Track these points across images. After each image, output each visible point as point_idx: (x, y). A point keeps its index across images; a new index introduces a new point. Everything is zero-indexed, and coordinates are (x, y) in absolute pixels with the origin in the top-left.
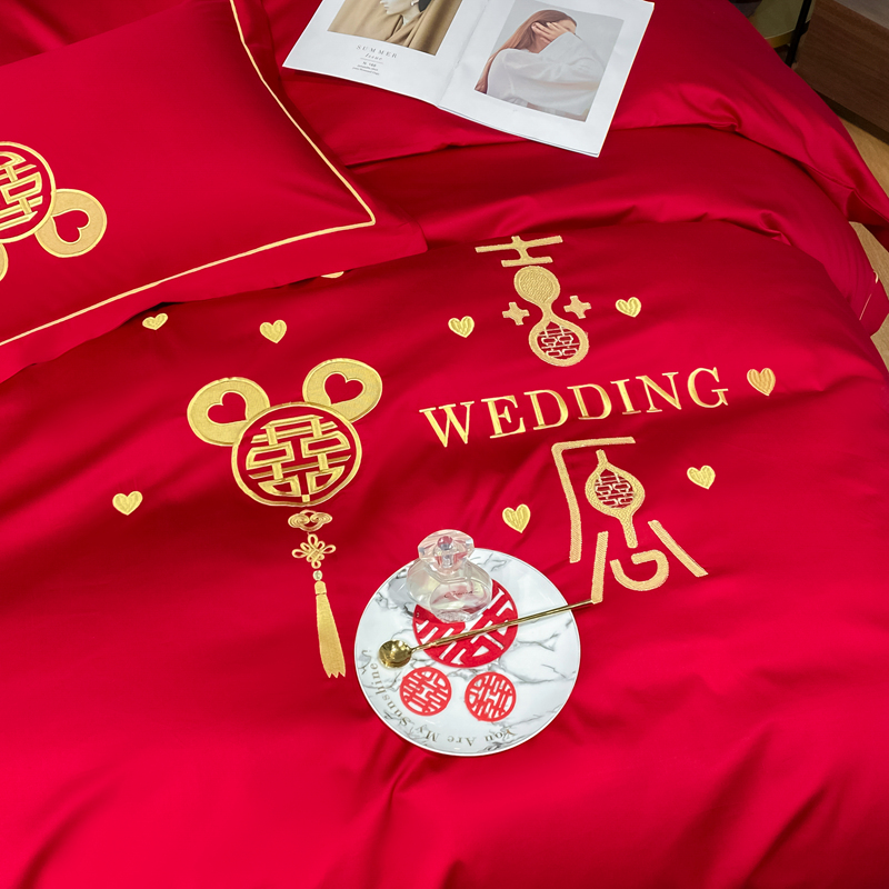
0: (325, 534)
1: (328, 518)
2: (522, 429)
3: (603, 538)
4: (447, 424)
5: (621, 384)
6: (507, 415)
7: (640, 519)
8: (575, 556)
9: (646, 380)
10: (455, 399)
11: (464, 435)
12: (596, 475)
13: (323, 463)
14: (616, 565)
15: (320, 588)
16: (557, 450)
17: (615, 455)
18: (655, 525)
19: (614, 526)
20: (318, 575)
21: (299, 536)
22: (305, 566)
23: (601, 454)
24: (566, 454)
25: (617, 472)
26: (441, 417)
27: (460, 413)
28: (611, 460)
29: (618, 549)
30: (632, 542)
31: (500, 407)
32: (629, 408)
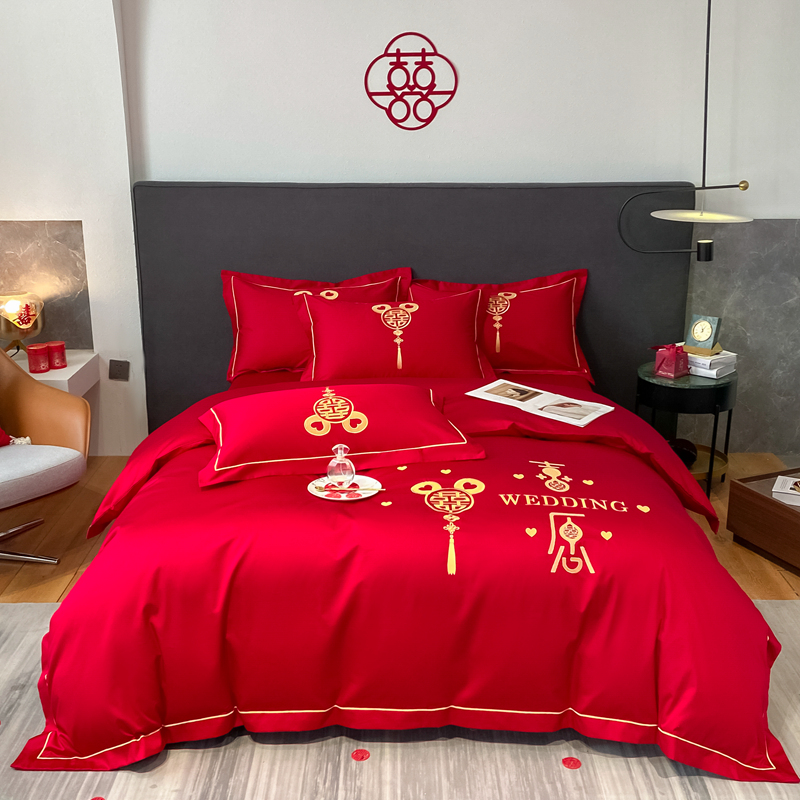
0: (456, 523)
1: (458, 518)
2: (538, 504)
3: (562, 548)
4: (509, 499)
5: (583, 500)
6: (533, 500)
7: (578, 545)
8: (550, 552)
9: (593, 501)
10: (514, 494)
11: (515, 503)
12: (565, 525)
13: (459, 503)
14: (564, 559)
15: (452, 541)
16: (552, 515)
17: (574, 519)
18: (582, 548)
19: (567, 545)
20: (452, 536)
21: (448, 523)
22: (448, 533)
23: (569, 519)
24: (555, 517)
25: (574, 525)
26: (507, 498)
27: (515, 498)
28: (572, 521)
29: (567, 554)
30: (572, 552)
31: (531, 498)
32: (584, 506)
